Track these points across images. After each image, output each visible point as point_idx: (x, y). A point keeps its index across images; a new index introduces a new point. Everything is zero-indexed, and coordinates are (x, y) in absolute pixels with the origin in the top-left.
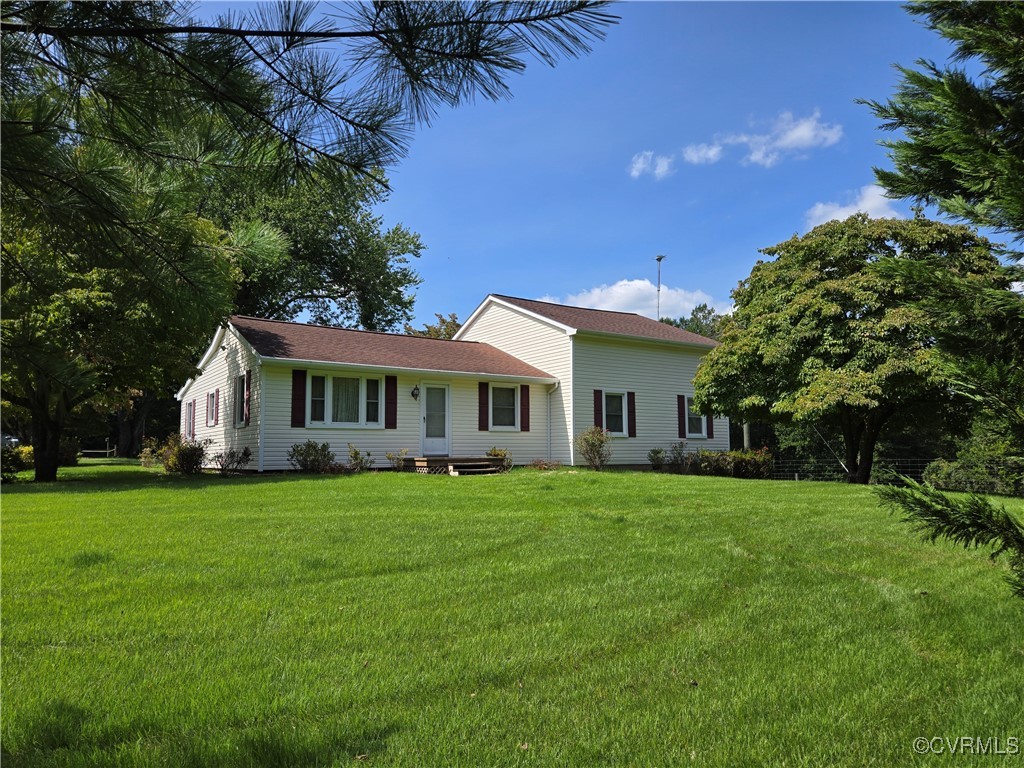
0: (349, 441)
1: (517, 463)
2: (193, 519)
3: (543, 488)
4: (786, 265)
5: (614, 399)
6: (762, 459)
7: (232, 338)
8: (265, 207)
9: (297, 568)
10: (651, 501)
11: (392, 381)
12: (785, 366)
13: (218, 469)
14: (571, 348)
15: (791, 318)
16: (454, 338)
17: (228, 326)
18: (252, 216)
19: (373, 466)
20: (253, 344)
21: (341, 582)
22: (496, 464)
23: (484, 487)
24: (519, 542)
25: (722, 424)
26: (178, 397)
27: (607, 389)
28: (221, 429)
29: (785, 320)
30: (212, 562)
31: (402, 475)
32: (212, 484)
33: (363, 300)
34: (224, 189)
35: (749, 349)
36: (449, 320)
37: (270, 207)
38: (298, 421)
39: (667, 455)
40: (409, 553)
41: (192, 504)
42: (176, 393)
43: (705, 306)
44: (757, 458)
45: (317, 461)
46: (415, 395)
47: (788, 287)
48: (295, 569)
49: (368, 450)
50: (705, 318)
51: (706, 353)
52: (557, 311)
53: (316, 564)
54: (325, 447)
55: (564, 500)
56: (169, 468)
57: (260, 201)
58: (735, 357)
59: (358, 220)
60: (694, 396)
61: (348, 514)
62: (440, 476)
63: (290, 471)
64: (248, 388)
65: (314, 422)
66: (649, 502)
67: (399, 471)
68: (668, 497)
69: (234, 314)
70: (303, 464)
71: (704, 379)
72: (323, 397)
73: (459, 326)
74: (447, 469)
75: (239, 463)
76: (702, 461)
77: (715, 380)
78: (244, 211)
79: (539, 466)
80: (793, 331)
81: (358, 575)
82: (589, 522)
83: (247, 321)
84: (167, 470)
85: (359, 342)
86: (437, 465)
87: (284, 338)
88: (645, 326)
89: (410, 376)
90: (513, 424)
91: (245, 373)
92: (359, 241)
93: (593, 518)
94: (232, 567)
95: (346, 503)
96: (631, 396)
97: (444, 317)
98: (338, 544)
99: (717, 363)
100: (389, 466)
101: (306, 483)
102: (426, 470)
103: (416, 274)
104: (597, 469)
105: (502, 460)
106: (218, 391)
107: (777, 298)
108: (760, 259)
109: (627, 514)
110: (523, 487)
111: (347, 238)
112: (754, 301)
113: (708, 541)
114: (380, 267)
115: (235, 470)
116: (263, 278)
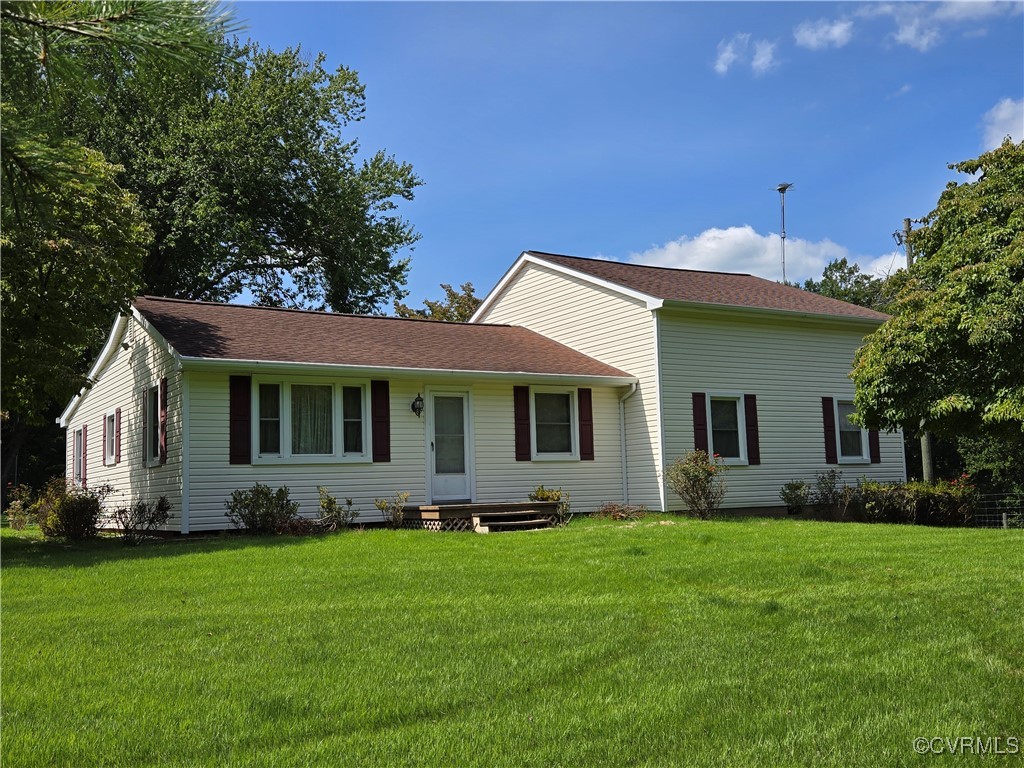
0: (319, 483)
1: (577, 510)
2: (74, 623)
3: (628, 552)
4: (996, 187)
5: (725, 407)
6: (960, 494)
7: (138, 331)
8: (184, 135)
9: (242, 716)
10: (812, 572)
11: (381, 388)
12: (1004, 347)
13: (120, 531)
14: (655, 329)
15: (1011, 270)
16: (472, 321)
17: (131, 312)
18: (164, 149)
19: (357, 520)
20: (169, 338)
21: (321, 746)
22: (547, 512)
23: (534, 552)
24: (612, 655)
25: (893, 442)
26: (62, 421)
27: (711, 393)
28: (125, 467)
29: (1002, 273)
30: (99, 706)
31: (403, 534)
32: (109, 559)
33: (331, 271)
34: (121, 111)
35: (944, 322)
36: (462, 293)
37: (191, 134)
38: (240, 454)
39: (811, 491)
40: (431, 680)
41: (75, 595)
42: (59, 415)
43: (844, 262)
44: (953, 492)
45: (271, 515)
46: (417, 408)
47: (1002, 221)
48: (240, 721)
49: (348, 495)
50: (843, 279)
51: (873, 330)
52: (630, 273)
53: (276, 709)
54: (282, 493)
55: (668, 572)
56: (48, 532)
57: (176, 126)
58: (921, 335)
59: (321, 149)
60: (855, 398)
61: (323, 607)
62: (460, 533)
63: (230, 532)
64: (164, 407)
65: (265, 456)
66: (809, 574)
67: (396, 527)
68: (836, 563)
69: (141, 293)
70: (250, 520)
71: (869, 372)
72: (278, 416)
73: (478, 303)
74: (472, 522)
75: (151, 521)
76: (866, 499)
77: (889, 372)
78: (153, 142)
79: (613, 513)
80: (1015, 291)
81: (349, 729)
82: (720, 613)
83: (161, 304)
84: (46, 534)
85: (329, 331)
86: (455, 516)
87: (217, 328)
88: (766, 292)
89: (408, 380)
90: (568, 449)
91: (158, 383)
92: (323, 182)
93: (725, 603)
94: (132, 716)
95: (318, 587)
96: (750, 401)
97: (454, 290)
98: (310, 667)
99: (892, 346)
100: (380, 519)
101: (255, 553)
102: (438, 525)
103: (409, 228)
104: (703, 515)
105: (555, 506)
106: (119, 412)
107: (986, 240)
108: (952, 181)
109: (780, 595)
110: (597, 551)
111: (305, 177)
112: (946, 246)
113: (933, 645)
114: (355, 218)
115: (148, 532)
116: (184, 241)
